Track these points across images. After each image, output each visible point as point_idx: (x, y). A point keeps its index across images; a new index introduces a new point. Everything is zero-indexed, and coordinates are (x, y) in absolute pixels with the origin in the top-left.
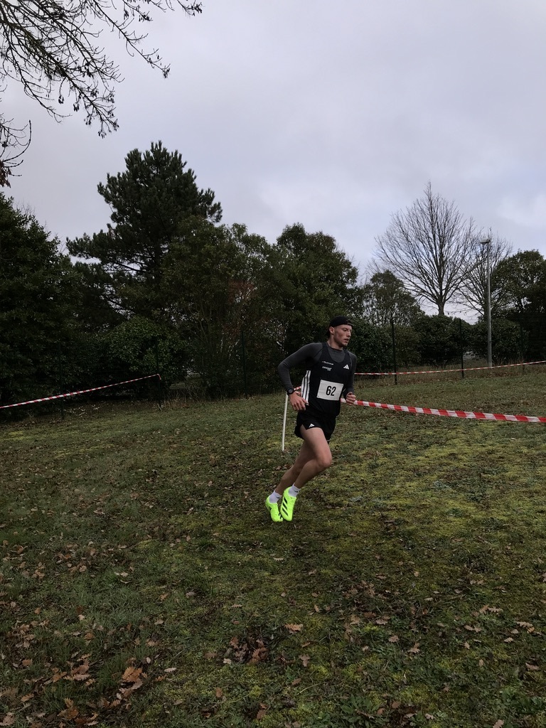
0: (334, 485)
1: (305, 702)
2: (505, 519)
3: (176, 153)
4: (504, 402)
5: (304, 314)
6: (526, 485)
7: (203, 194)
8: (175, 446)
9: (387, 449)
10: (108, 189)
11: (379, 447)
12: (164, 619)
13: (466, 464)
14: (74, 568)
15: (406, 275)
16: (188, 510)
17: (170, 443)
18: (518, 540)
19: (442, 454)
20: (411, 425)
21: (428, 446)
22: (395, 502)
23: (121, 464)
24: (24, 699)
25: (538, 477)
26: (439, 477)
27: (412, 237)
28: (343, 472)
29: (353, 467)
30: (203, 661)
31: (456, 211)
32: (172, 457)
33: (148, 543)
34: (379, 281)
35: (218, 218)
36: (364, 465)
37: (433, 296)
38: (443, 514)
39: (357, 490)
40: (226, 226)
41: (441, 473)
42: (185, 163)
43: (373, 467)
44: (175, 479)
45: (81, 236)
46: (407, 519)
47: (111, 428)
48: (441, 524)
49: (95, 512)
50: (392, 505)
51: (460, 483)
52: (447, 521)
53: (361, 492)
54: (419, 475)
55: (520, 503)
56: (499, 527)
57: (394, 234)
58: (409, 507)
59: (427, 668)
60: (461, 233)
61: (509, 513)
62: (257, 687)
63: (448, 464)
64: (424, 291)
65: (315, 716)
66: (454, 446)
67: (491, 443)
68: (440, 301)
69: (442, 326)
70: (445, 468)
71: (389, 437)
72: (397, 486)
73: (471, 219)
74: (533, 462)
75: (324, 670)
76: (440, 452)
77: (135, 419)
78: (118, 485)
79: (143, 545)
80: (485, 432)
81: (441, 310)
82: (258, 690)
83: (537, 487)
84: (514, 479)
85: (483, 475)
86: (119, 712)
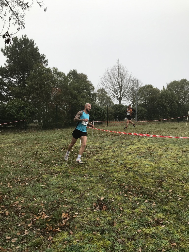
0: (103, 157)
1: (127, 220)
2: (164, 166)
3: (32, 40)
4: (147, 132)
5: (78, 101)
6: (166, 157)
7: (42, 56)
8: (39, 144)
9: (115, 146)
10: (5, 51)
11: (112, 145)
12: (67, 199)
13: (144, 150)
14: (23, 184)
15: (110, 90)
16: (55, 165)
17: (37, 143)
18: (170, 172)
19: (135, 148)
20: (120, 139)
21: (128, 145)
22: (127, 162)
23: (21, 150)
24: (29, 225)
25: (168, 155)
26: (137, 155)
27: (112, 78)
28: (105, 153)
29: (107, 151)
30: (87, 210)
31: (126, 70)
32: (40, 148)
33: (46, 176)
34: (100, 92)
35: (47, 65)
36: (110, 151)
37: (118, 97)
38: (144, 165)
39: (112, 158)
40: (50, 68)
41: (137, 153)
42: (35, 44)
43: (114, 152)
44: (45, 155)
46: (133, 167)
47: (10, 138)
48: (145, 168)
49: (20, 166)
50: (126, 163)
51: (145, 156)
52: (147, 167)
53: (114, 159)
54: (130, 154)
55: (166, 162)
56: (163, 169)
57: (106, 76)
58: (132, 163)
59: (160, 209)
60: (128, 77)
61: (165, 165)
62: (109, 217)
63: (139, 151)
64: (115, 96)
65: (133, 224)
66: (137, 145)
67: (149, 144)
68: (120, 99)
69: (121, 108)
70: (138, 152)
71: (114, 142)
72: (125, 157)
73: (131, 73)
74: (164, 150)
75: (128, 211)
76: (134, 147)
77: (18, 136)
78: (24, 157)
79: (45, 176)
80: (145, 141)
81: (120, 102)
82: (110, 218)
83: (169, 157)
84: (161, 155)
85: (151, 154)
86: (66, 227)
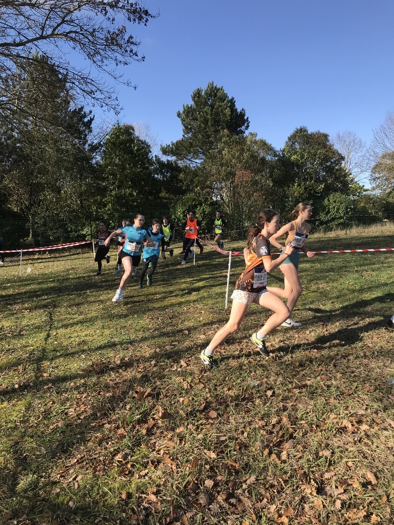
10: (183, 114)
35: (247, 127)
45: (169, 143)
